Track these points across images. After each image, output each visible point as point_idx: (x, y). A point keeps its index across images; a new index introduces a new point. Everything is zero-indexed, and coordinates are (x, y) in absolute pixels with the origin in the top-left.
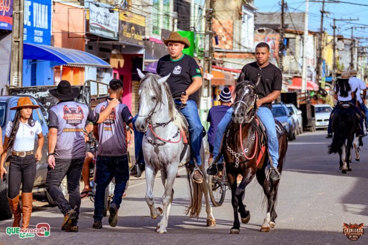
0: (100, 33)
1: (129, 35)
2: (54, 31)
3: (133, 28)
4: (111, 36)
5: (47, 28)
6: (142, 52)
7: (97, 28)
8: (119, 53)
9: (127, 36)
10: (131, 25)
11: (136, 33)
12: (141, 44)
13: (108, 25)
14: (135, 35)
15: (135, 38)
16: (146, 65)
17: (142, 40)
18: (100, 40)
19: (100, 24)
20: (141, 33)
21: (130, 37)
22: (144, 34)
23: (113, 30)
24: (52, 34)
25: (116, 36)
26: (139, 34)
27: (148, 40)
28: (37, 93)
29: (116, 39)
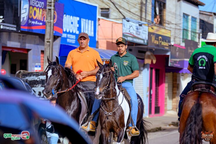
0: (132, 40)
1: (156, 42)
2: (99, 38)
3: (160, 37)
4: (141, 42)
5: (93, 36)
6: (169, 54)
7: (129, 36)
8: (152, 54)
9: (155, 43)
10: (158, 35)
11: (163, 41)
12: (167, 48)
13: (139, 35)
14: (162, 42)
15: (162, 44)
16: (171, 63)
17: (168, 45)
18: (135, 45)
19: (132, 34)
20: (167, 41)
21: (158, 43)
22: (169, 42)
23: (144, 38)
24: (97, 40)
25: (146, 42)
26: (166, 41)
27: (173, 46)
28: (39, 77)
29: (146, 44)
